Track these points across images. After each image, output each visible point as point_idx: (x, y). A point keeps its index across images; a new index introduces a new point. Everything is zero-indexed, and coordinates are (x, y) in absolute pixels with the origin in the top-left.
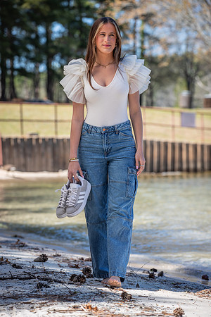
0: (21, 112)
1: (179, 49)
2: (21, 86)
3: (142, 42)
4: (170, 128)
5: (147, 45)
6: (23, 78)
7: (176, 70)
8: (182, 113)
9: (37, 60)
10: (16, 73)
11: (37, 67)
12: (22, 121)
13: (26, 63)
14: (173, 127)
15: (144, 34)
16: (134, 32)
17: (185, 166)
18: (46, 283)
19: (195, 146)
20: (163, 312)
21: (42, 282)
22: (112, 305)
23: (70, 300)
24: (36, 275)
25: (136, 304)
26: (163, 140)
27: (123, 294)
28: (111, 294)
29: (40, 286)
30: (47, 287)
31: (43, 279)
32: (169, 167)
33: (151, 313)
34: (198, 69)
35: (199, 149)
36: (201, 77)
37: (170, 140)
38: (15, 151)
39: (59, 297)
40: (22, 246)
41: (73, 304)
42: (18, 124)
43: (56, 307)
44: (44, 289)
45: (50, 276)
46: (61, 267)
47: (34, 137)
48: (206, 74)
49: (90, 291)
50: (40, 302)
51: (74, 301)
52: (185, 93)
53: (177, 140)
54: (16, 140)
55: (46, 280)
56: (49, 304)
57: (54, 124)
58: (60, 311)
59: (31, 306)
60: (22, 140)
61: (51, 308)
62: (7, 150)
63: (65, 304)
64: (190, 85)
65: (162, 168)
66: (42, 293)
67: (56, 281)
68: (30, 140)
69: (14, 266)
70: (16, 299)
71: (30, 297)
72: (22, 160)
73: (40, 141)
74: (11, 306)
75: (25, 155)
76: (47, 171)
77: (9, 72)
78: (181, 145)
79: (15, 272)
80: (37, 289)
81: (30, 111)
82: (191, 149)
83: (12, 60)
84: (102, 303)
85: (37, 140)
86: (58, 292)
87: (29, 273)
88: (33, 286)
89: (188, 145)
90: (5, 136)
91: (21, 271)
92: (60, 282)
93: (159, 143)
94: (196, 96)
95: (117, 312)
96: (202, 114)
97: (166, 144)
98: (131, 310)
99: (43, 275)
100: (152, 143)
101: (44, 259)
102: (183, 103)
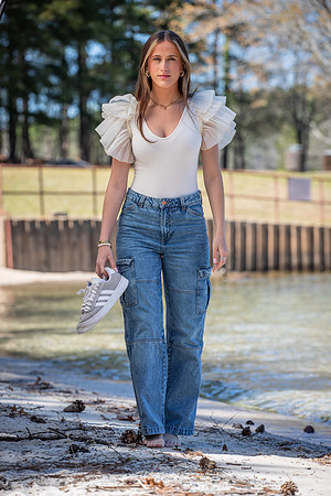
0: (41, 179)
1: (285, 80)
2: (39, 140)
3: (227, 70)
4: (272, 203)
5: (233, 74)
6: (43, 128)
7: (279, 112)
8: (289, 179)
9: (64, 100)
10: (31, 120)
11: (63, 111)
12: (42, 193)
13: (47, 104)
14: (277, 200)
15: (229, 57)
16: (215, 55)
17: (295, 261)
18: (83, 444)
19: (311, 230)
20: (265, 489)
21: (77, 443)
22: (186, 478)
23: (121, 472)
24: (68, 434)
25: (223, 476)
26: (261, 221)
27: (202, 460)
28: (183, 461)
29: (74, 450)
30: (84, 451)
31: (77, 440)
32: (271, 262)
33: (246, 490)
34: (314, 111)
35: (317, 235)
36: (318, 123)
37: (272, 221)
38: (31, 241)
39: (104, 466)
40: (44, 388)
41: (125, 477)
42: (36, 199)
43: (98, 482)
44: (80, 454)
45: (90, 433)
46: (105, 419)
47: (62, 218)
48: (326, 118)
49: (152, 456)
50: (75, 474)
51: (127, 472)
52: (294, 148)
53: (283, 221)
54: (33, 223)
55: (83, 440)
56: (88, 477)
57: (91, 198)
58: (105, 489)
59: (61, 480)
60: (43, 223)
61: (92, 483)
62: (19, 240)
63: (113, 477)
64: (301, 135)
65: (260, 264)
66: (77, 461)
67: (98, 442)
68: (55, 223)
69: (34, 419)
70: (38, 470)
71: (58, 467)
72: (43, 254)
73: (71, 225)
74: (29, 481)
75: (47, 246)
76: (82, 270)
77: (21, 119)
78: (288, 228)
79: (34, 428)
80: (69, 455)
81: (54, 177)
82: (304, 235)
83: (26, 100)
84: (171, 475)
85: (66, 223)
86: (102, 459)
87: (56, 430)
88: (63, 450)
89: (299, 229)
90: (17, 217)
91: (44, 427)
92: (105, 444)
93: (254, 226)
94: (311, 152)
95: (194, 489)
96: (321, 180)
97: (265, 227)
98: (215, 486)
99: (78, 433)
100: (243, 226)
101: (78, 407)
102: (291, 163)
